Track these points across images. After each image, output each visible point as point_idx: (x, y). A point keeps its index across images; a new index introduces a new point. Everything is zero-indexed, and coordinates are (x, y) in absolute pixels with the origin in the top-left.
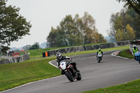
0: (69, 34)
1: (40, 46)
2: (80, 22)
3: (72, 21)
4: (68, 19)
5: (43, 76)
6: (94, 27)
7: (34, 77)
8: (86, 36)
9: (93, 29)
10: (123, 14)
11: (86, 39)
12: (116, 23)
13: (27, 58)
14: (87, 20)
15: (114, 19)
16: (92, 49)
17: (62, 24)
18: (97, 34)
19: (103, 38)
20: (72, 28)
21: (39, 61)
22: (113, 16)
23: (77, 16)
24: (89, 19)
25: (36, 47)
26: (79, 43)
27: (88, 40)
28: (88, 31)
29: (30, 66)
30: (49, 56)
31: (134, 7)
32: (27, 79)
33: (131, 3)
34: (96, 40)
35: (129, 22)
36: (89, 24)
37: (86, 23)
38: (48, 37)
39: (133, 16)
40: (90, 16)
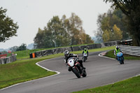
0: (57, 34)
1: (28, 48)
2: (67, 23)
3: (59, 22)
4: (55, 20)
5: (29, 77)
6: (81, 28)
7: (20, 79)
8: (73, 37)
9: (80, 29)
10: (110, 15)
11: (73, 40)
12: (103, 23)
13: (14, 59)
14: (74, 20)
15: (101, 19)
16: (79, 50)
17: (49, 25)
18: (84, 34)
19: (90, 38)
20: (60, 29)
21: (26, 63)
22: (100, 16)
23: (64, 16)
24: (77, 20)
25: (23, 48)
26: (66, 43)
27: (75, 41)
28: (75, 32)
29: (17, 67)
30: (36, 57)
31: (121, 8)
32: (14, 81)
33: (118, 4)
34: (84, 41)
35: (116, 23)
36: (76, 25)
37: (73, 24)
38: (36, 38)
39: (120, 17)
40: (77, 17)
